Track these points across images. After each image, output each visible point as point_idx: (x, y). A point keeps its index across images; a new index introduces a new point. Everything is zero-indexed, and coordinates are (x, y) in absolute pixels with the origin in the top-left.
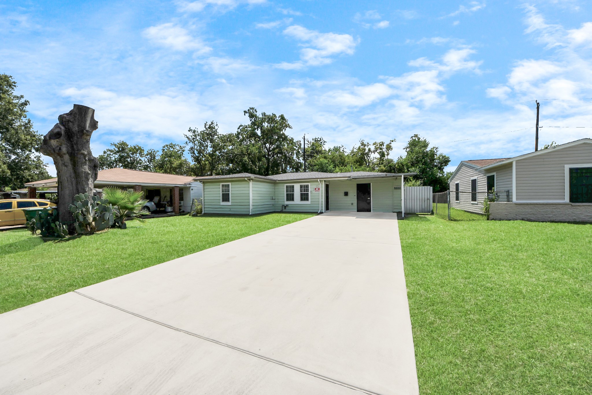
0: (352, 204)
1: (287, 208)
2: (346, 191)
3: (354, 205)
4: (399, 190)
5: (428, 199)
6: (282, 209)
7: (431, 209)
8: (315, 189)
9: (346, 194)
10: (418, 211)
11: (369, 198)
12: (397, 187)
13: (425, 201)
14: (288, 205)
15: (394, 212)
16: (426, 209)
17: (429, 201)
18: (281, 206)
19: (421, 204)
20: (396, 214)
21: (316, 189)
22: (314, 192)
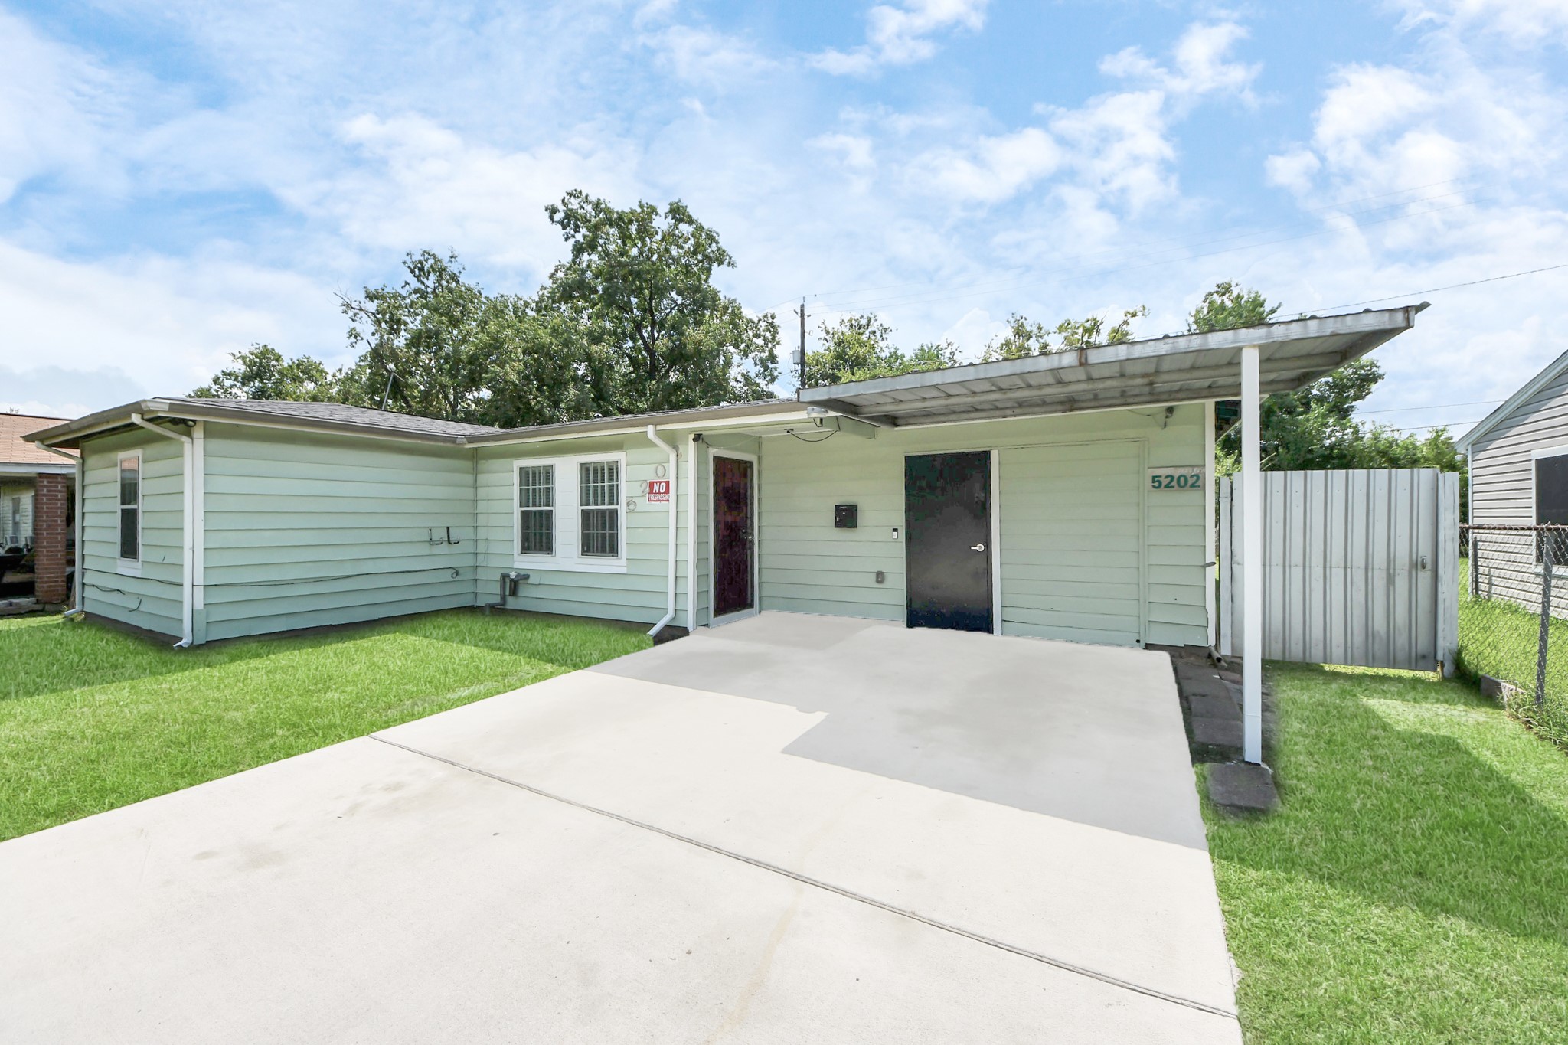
0: (880, 577)
1: (523, 591)
2: (845, 500)
3: (888, 584)
4: (1189, 497)
5: (1417, 565)
6: (503, 597)
7: (1444, 645)
8: (652, 484)
9: (846, 516)
10: (1338, 651)
11: (980, 548)
12: (1177, 473)
13: (1390, 580)
14: (527, 577)
15: (1148, 647)
16: (1401, 641)
17: (1425, 577)
18: (498, 578)
19: (1359, 596)
20: (1164, 657)
21: (656, 488)
22: (643, 504)
